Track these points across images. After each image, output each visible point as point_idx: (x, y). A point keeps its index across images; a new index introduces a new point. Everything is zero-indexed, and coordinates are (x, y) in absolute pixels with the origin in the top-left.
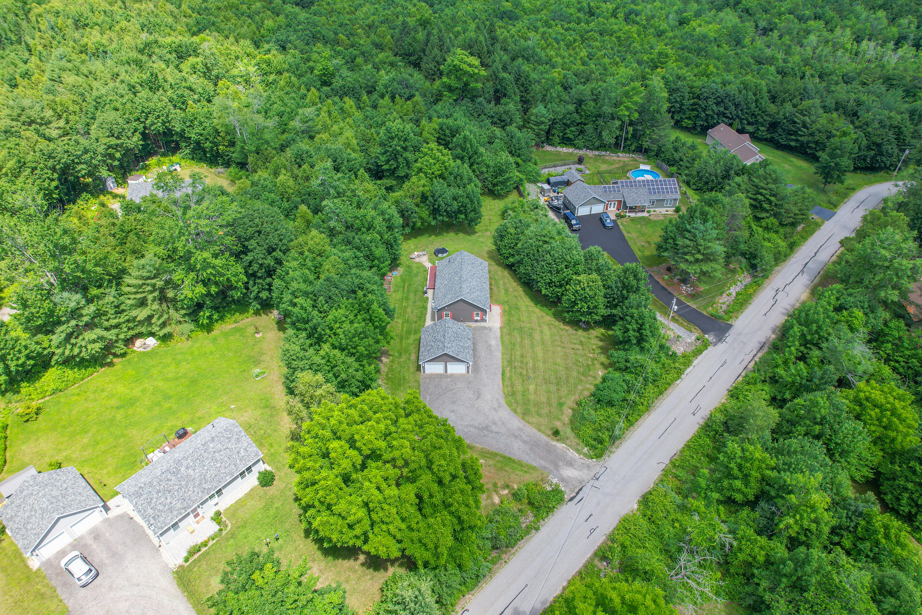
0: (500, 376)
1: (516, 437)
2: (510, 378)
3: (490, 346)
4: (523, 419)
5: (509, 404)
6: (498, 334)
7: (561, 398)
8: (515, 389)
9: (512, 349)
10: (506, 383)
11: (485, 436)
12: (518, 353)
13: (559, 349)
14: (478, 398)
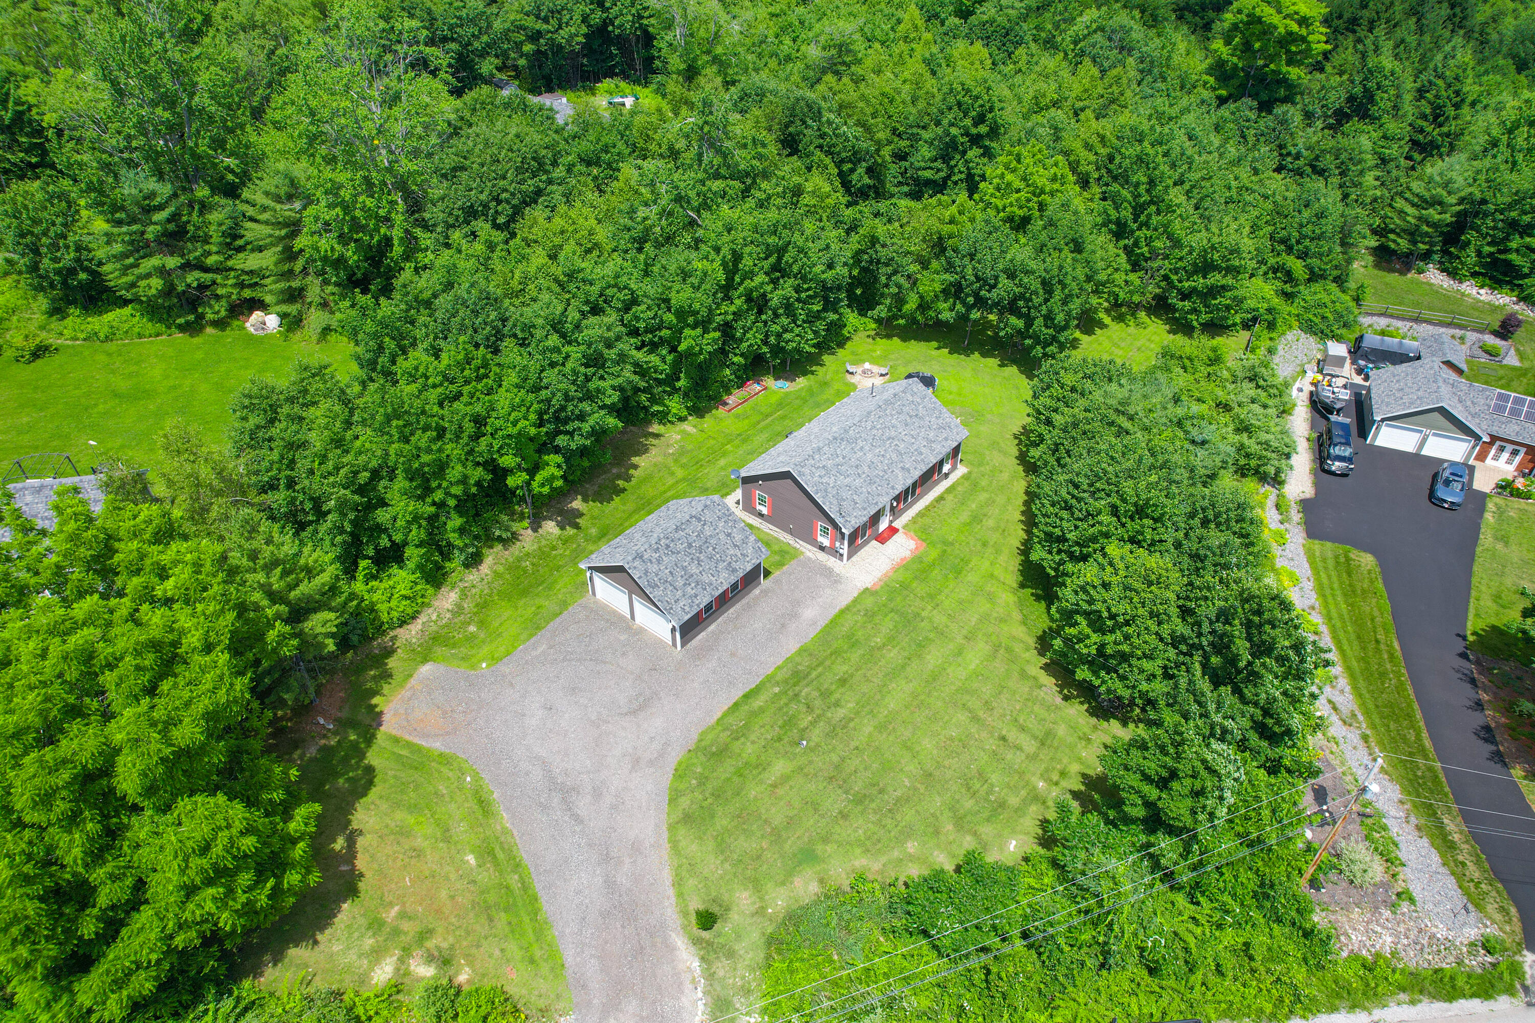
0: (737, 694)
1: (606, 858)
2: (754, 714)
3: (794, 616)
4: (672, 828)
5: (680, 774)
6: (844, 600)
7: (826, 840)
8: (736, 746)
9: (836, 653)
10: (731, 720)
11: (544, 808)
12: (841, 669)
13: (962, 717)
14: (634, 712)
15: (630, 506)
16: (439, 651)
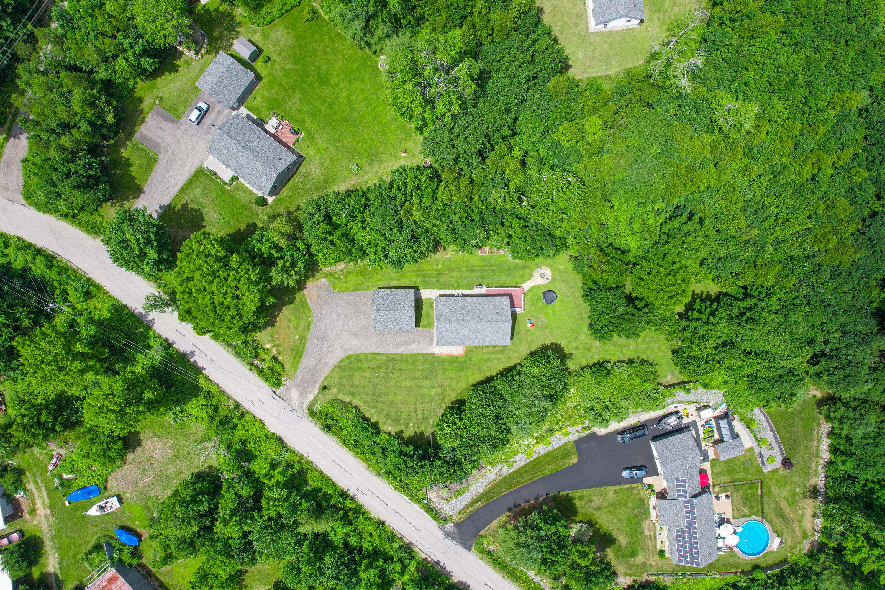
0: (376, 351)
1: (319, 361)
2: (375, 359)
3: (410, 344)
4: (336, 366)
5: (348, 357)
6: (425, 351)
7: (360, 395)
8: (364, 362)
9: (407, 362)
10: (369, 356)
11: (318, 339)
12: (404, 367)
13: (413, 400)
14: (353, 335)
15: (414, 268)
16: (330, 277)
